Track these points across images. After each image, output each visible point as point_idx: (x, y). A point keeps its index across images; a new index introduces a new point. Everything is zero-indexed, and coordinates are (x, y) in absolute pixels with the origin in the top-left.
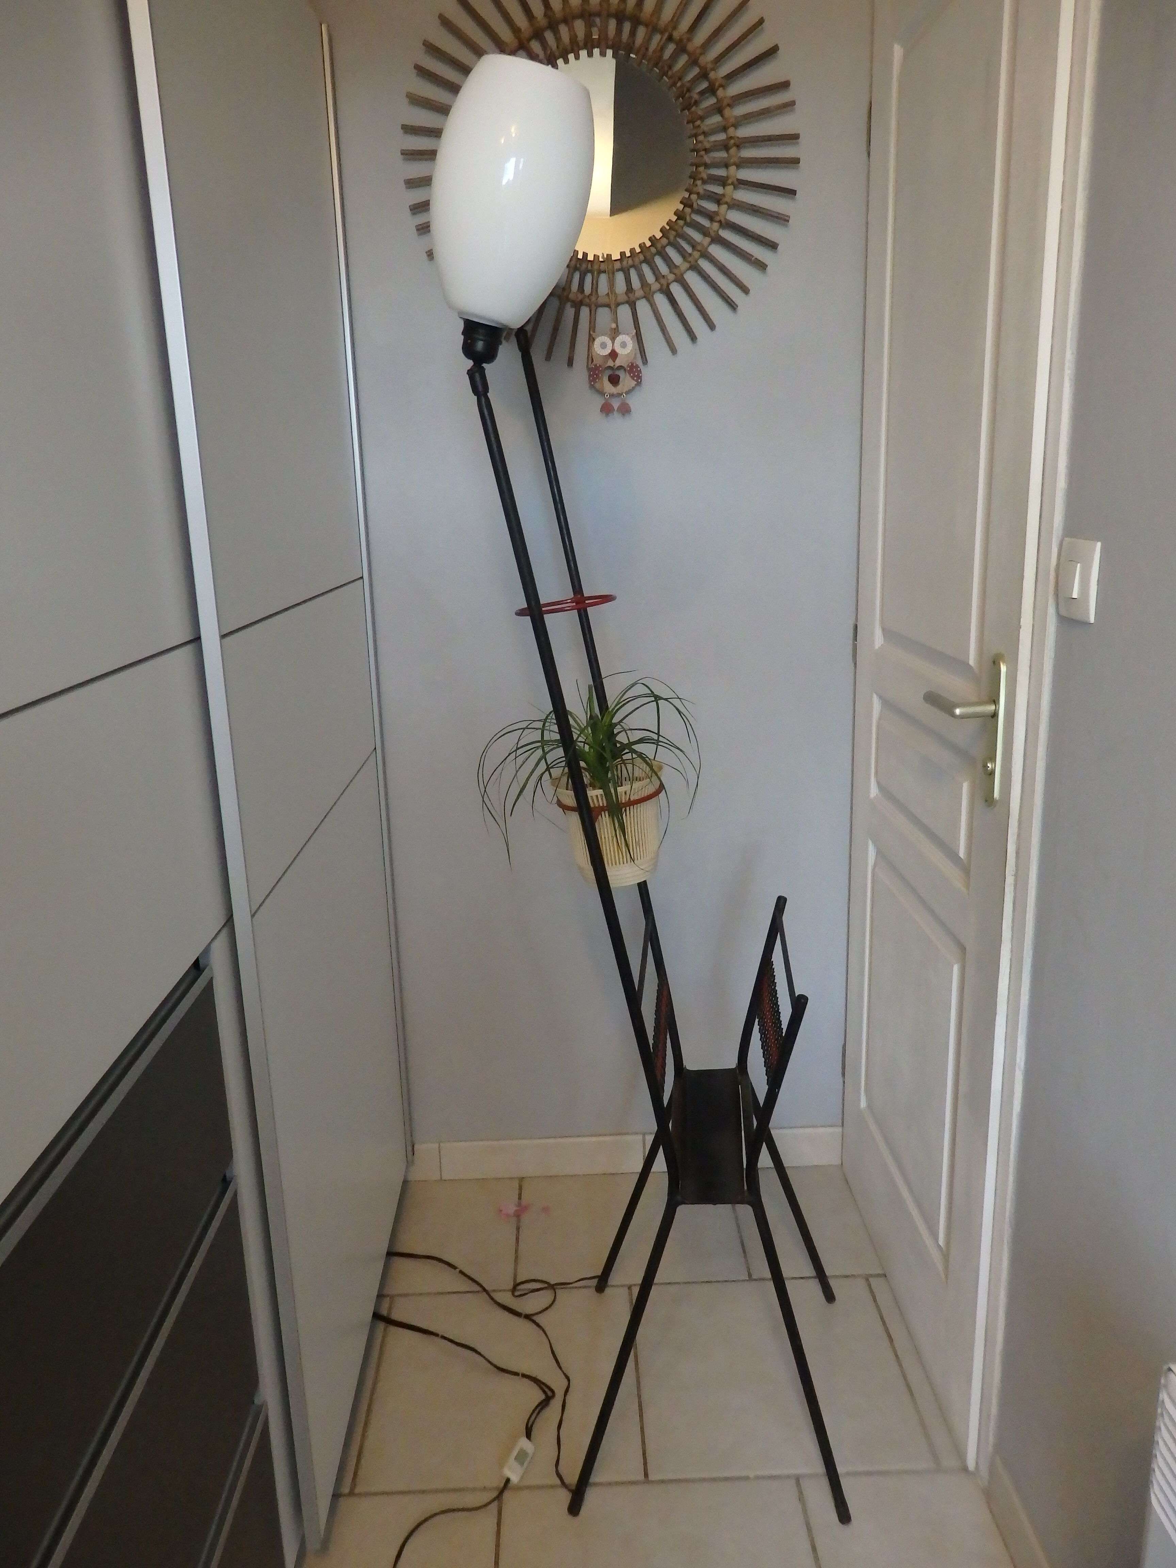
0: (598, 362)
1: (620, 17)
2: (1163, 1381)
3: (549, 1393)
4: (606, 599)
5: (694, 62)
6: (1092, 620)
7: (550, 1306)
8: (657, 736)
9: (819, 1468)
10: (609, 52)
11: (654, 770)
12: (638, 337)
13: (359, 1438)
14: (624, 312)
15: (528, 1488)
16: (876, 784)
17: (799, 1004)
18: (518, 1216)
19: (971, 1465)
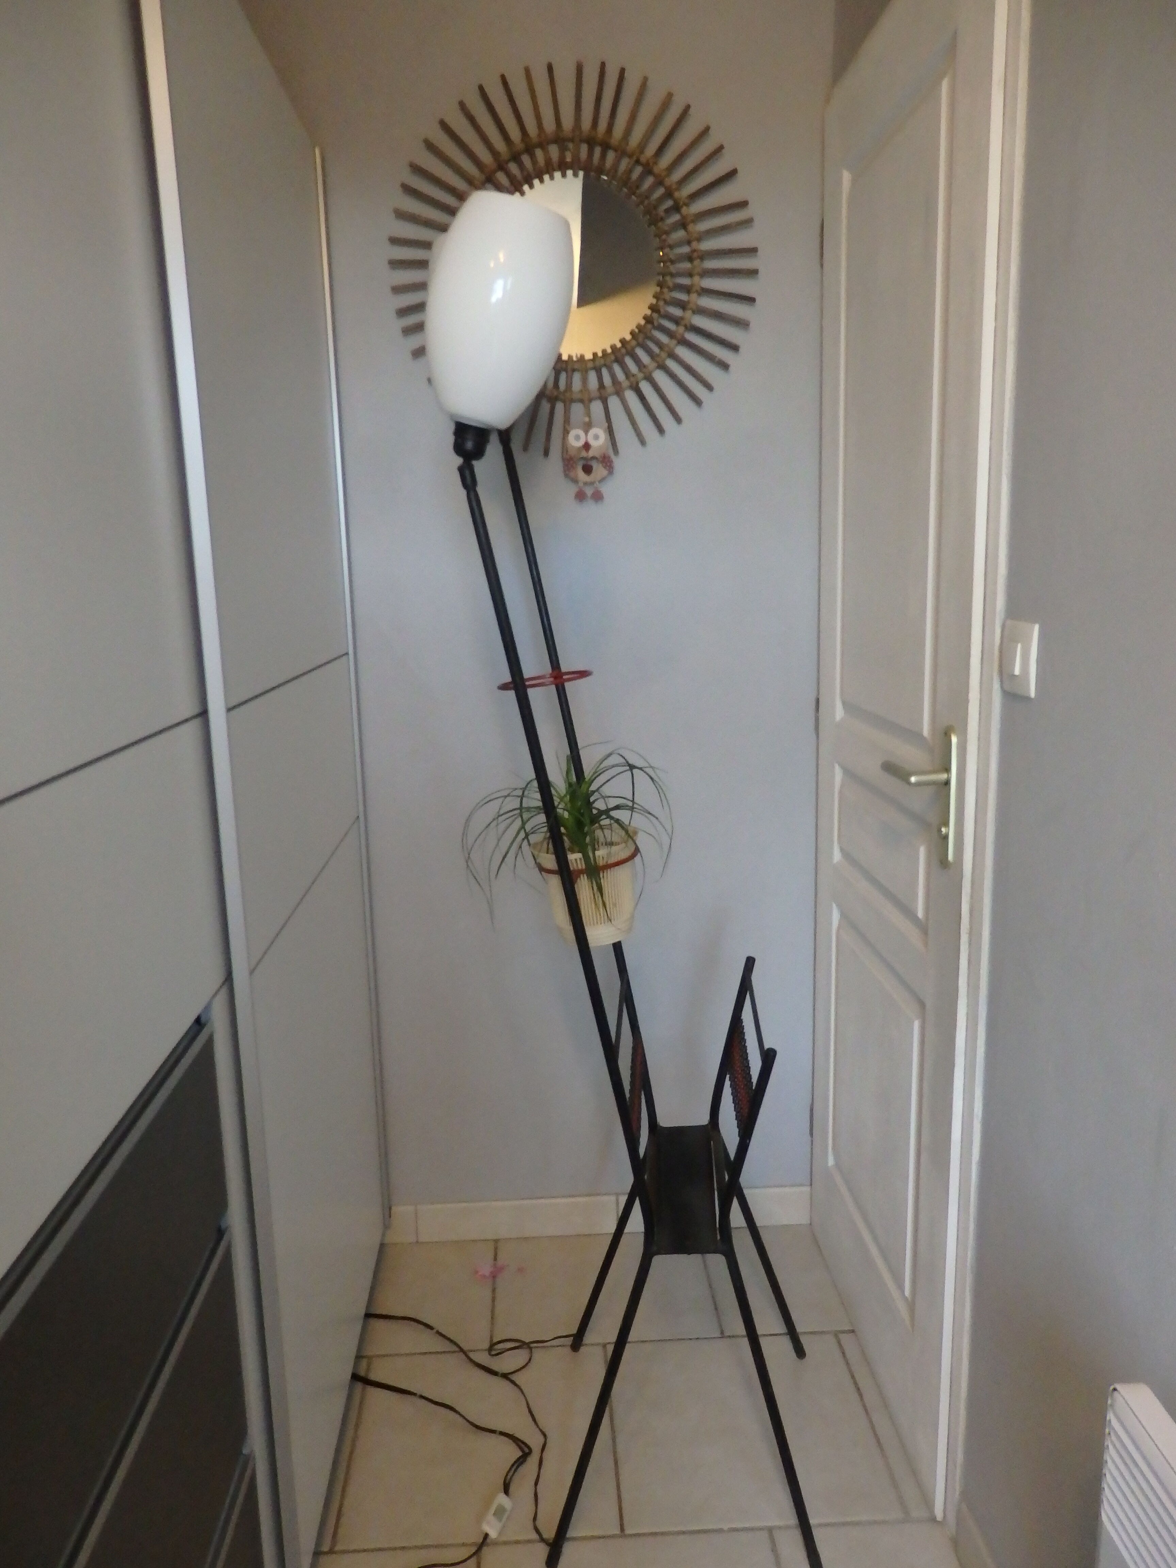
0: (572, 453)
1: (591, 142)
2: (1109, 1402)
3: (527, 1450)
4: (583, 674)
5: (660, 182)
6: (1033, 694)
7: (527, 1364)
8: (631, 803)
9: (792, 1519)
10: (581, 174)
11: (630, 835)
12: (610, 431)
13: (339, 1498)
14: (597, 407)
15: (505, 1543)
16: (839, 850)
17: (769, 1057)
18: (494, 1277)
19: (939, 1515)
